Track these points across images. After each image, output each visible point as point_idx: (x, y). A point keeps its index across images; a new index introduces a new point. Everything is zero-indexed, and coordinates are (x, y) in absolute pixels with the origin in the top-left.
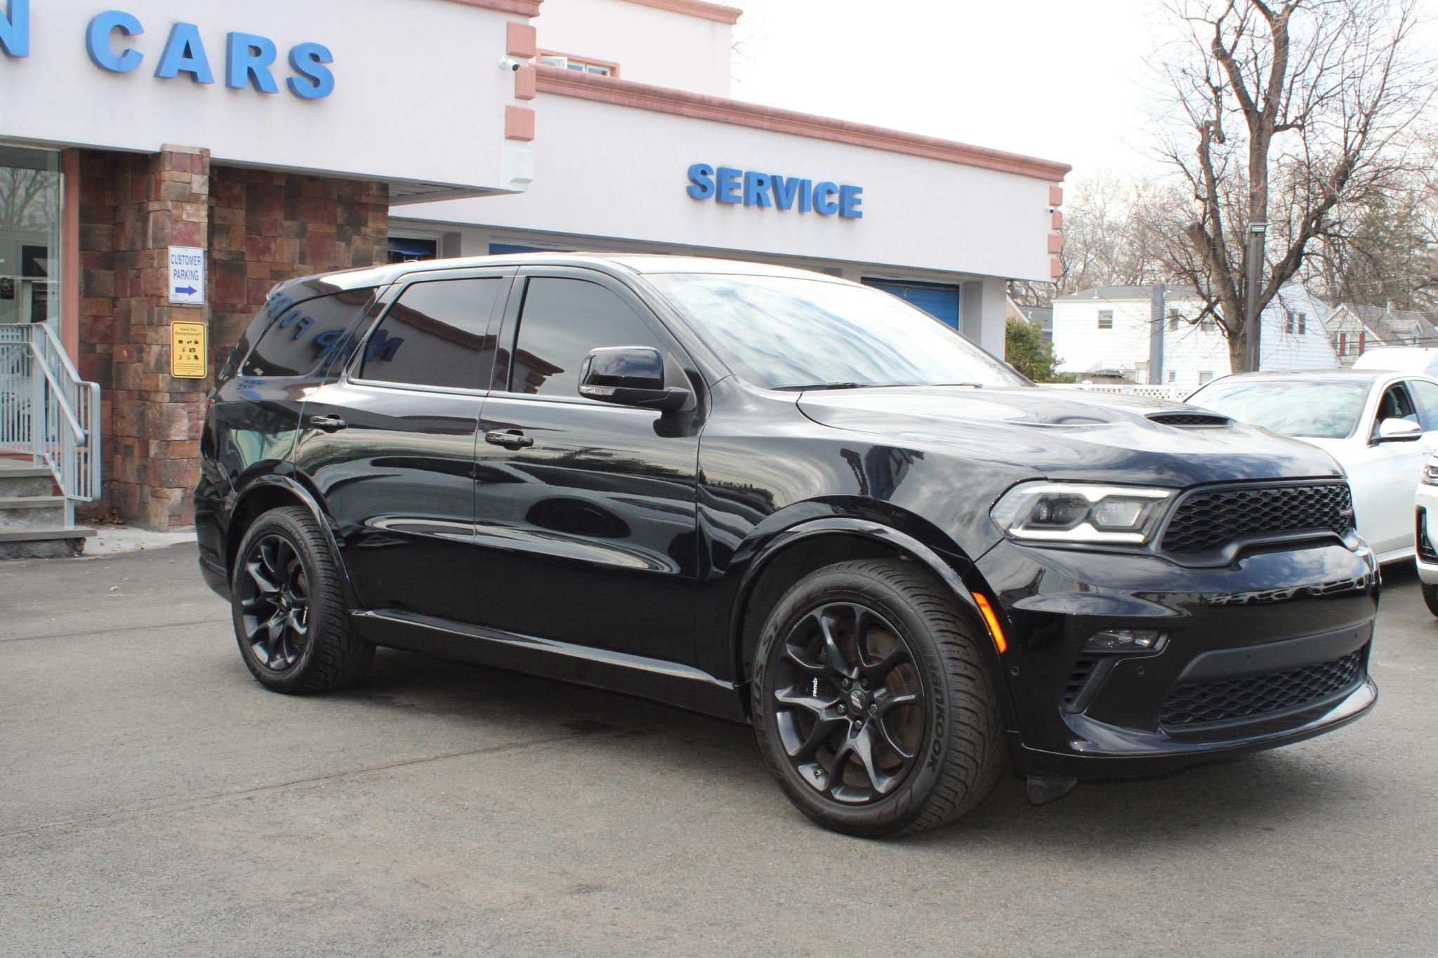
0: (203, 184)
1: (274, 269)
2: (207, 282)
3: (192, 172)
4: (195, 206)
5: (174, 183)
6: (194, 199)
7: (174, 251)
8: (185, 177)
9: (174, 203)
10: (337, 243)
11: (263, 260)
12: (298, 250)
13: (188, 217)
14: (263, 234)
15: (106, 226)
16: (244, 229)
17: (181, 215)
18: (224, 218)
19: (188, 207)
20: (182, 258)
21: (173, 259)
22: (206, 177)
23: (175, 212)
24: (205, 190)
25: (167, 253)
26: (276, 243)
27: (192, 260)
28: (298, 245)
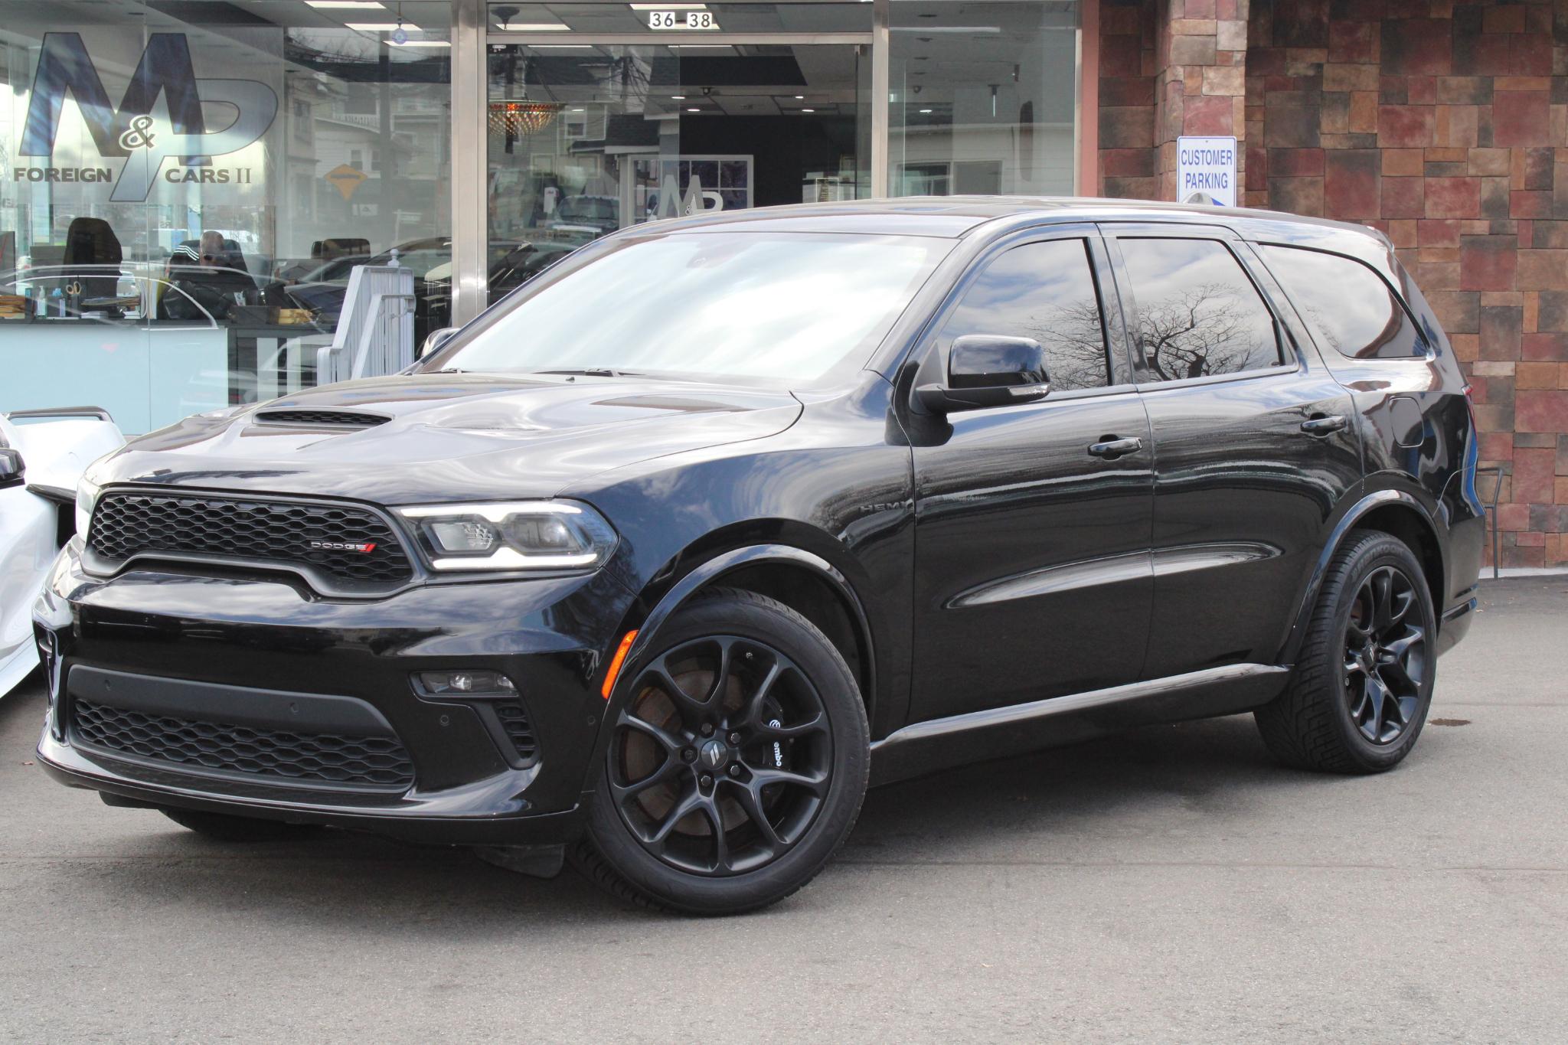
0: (1237, 35)
1: (1432, 157)
2: (1242, 190)
3: (1217, 18)
4: (1224, 70)
5: (1189, 38)
6: (1221, 59)
7: (1187, 144)
8: (1207, 26)
9: (1188, 69)
10: (1553, 107)
11: (1411, 144)
12: (1475, 125)
13: (1212, 89)
14: (1410, 102)
15: (1141, 108)
16: (1375, 96)
17: (1200, 87)
18: (1340, 81)
19: (1211, 74)
20: (1200, 155)
21: (1185, 157)
22: (1243, 23)
23: (1190, 83)
24: (1242, 44)
25: (1175, 149)
26: (1433, 115)
27: (1218, 157)
28: (1476, 116)
